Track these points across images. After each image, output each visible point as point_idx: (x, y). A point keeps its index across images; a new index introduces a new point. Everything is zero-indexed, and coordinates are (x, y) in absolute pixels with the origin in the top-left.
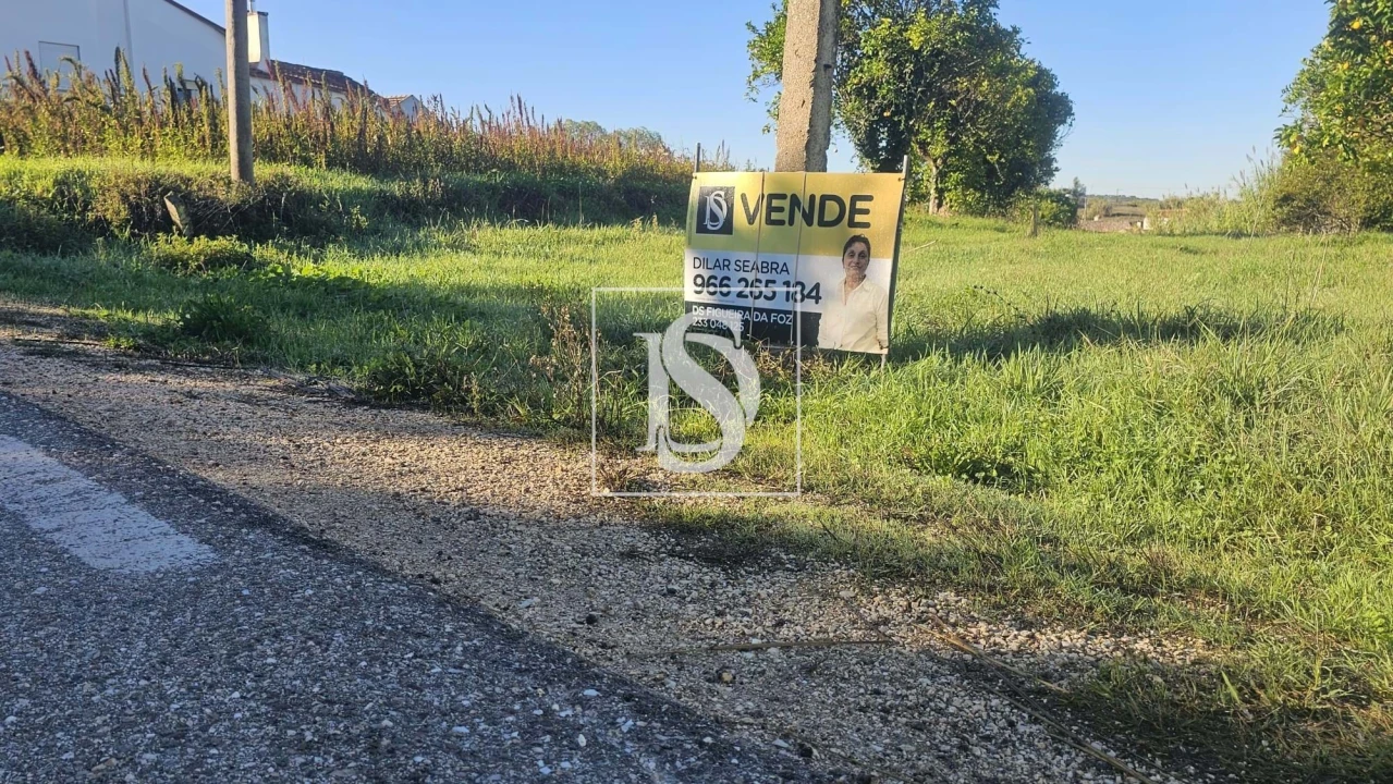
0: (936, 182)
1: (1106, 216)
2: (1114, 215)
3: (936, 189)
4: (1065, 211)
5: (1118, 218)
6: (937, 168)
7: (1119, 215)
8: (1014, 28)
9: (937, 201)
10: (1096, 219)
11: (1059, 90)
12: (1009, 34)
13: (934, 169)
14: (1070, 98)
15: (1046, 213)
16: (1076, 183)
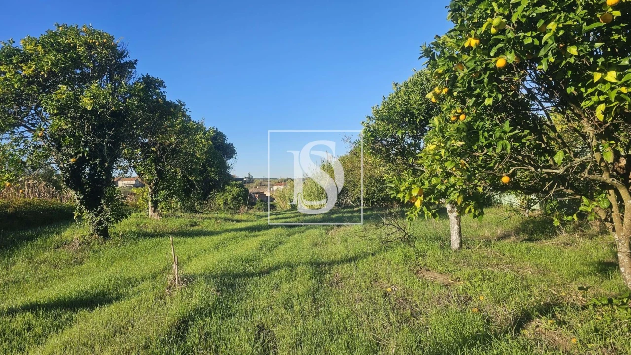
0: (152, 197)
1: (261, 186)
2: (263, 186)
3: (152, 201)
4: (242, 191)
5: (264, 187)
6: (151, 188)
7: (265, 185)
8: (180, 102)
9: (153, 208)
10: (257, 188)
11: (228, 142)
12: (176, 105)
13: (150, 189)
14: (234, 145)
15: (234, 193)
16: (249, 175)
